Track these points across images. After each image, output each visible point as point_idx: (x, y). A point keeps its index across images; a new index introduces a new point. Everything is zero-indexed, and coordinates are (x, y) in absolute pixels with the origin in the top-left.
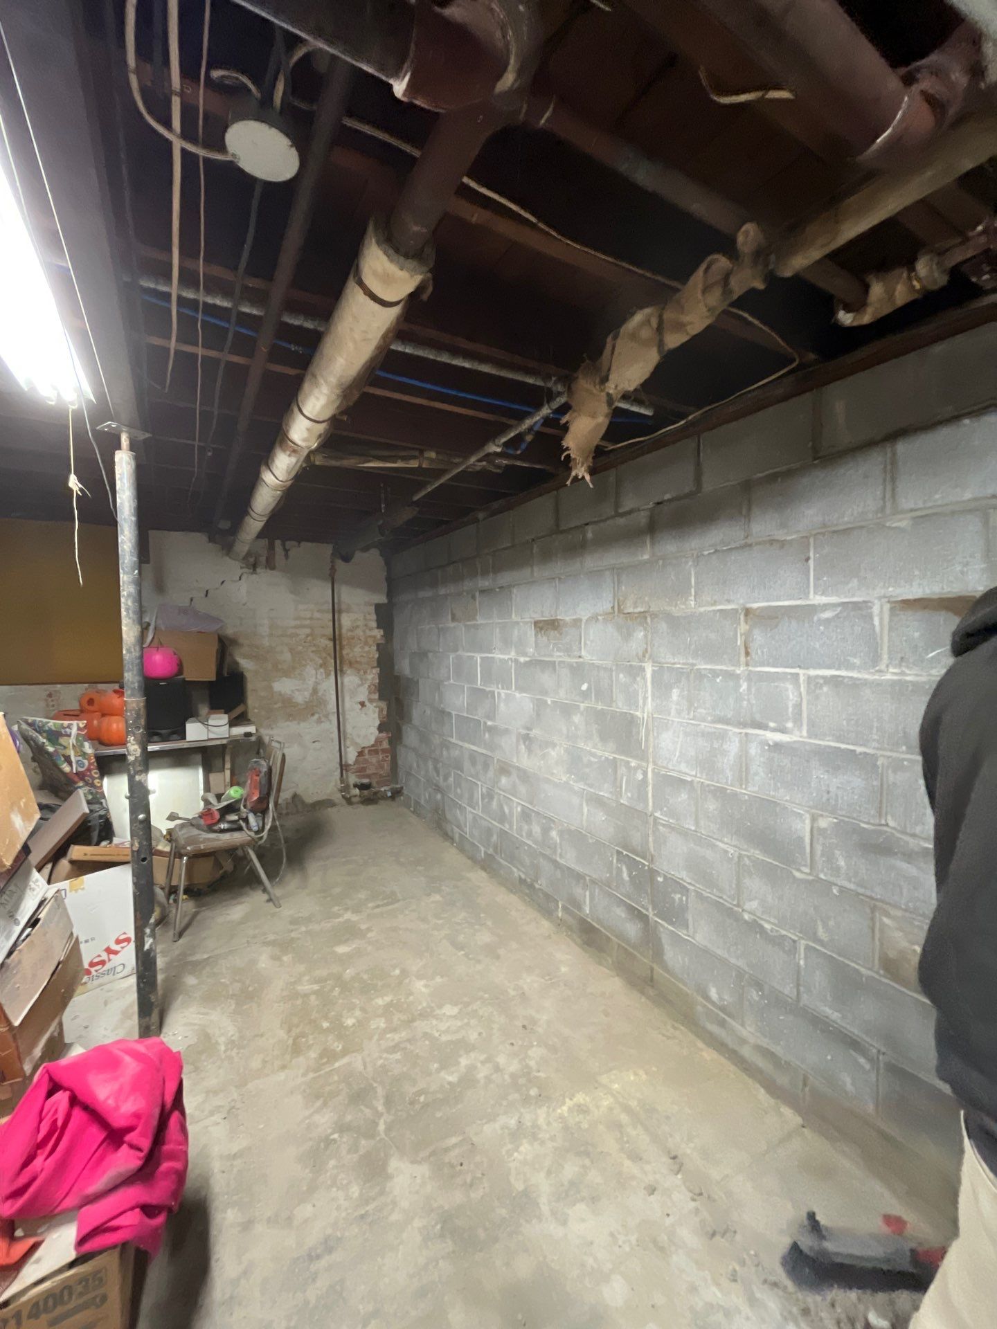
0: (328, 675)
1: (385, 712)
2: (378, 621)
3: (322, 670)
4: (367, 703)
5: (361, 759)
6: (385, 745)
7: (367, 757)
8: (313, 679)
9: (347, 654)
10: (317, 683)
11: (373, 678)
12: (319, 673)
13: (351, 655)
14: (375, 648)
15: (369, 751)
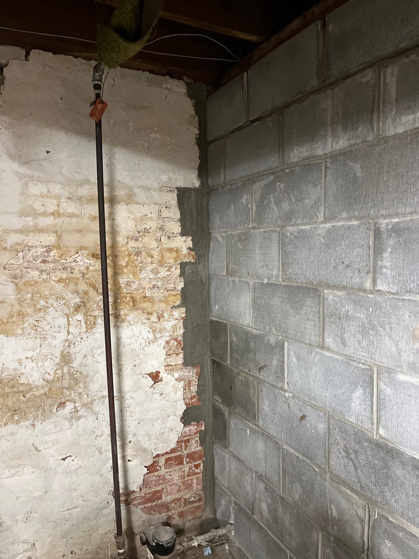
0: (90, 326)
1: (194, 388)
2: (182, 221)
3: (80, 317)
4: (163, 375)
5: (153, 477)
6: (195, 446)
7: (163, 471)
8: (63, 336)
9: (128, 284)
10: (70, 344)
11: (174, 327)
12: (73, 322)
13: (135, 286)
14: (178, 271)
15: (167, 460)
